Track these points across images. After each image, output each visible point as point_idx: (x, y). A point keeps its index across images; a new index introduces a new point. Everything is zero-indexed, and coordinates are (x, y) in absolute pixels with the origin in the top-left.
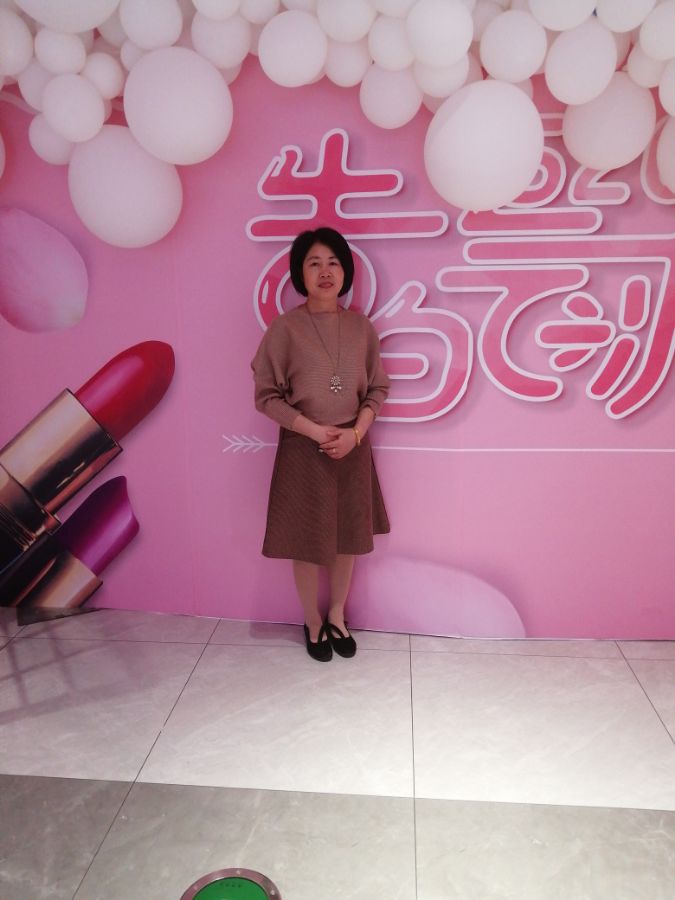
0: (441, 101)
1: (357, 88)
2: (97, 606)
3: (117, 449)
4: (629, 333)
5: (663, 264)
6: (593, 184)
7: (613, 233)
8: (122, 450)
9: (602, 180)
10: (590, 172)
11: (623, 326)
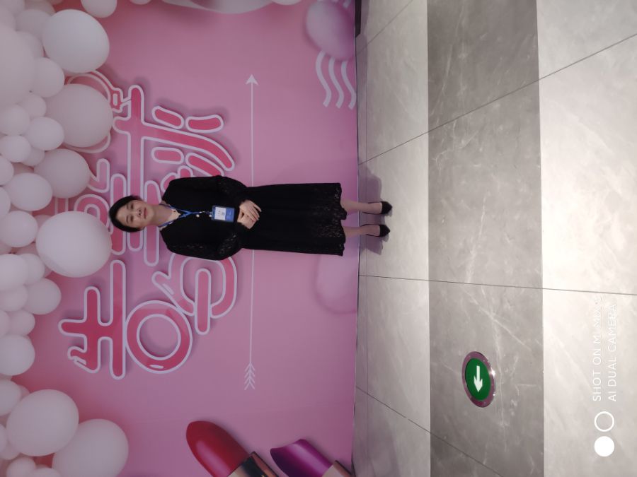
0: (47, 268)
1: (35, 316)
2: (351, 463)
3: (253, 455)
4: (185, 158)
5: (145, 141)
6: (97, 179)
7: (126, 168)
8: (254, 452)
9: (95, 175)
10: (91, 181)
11: (181, 162)
